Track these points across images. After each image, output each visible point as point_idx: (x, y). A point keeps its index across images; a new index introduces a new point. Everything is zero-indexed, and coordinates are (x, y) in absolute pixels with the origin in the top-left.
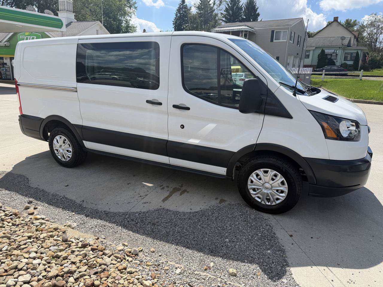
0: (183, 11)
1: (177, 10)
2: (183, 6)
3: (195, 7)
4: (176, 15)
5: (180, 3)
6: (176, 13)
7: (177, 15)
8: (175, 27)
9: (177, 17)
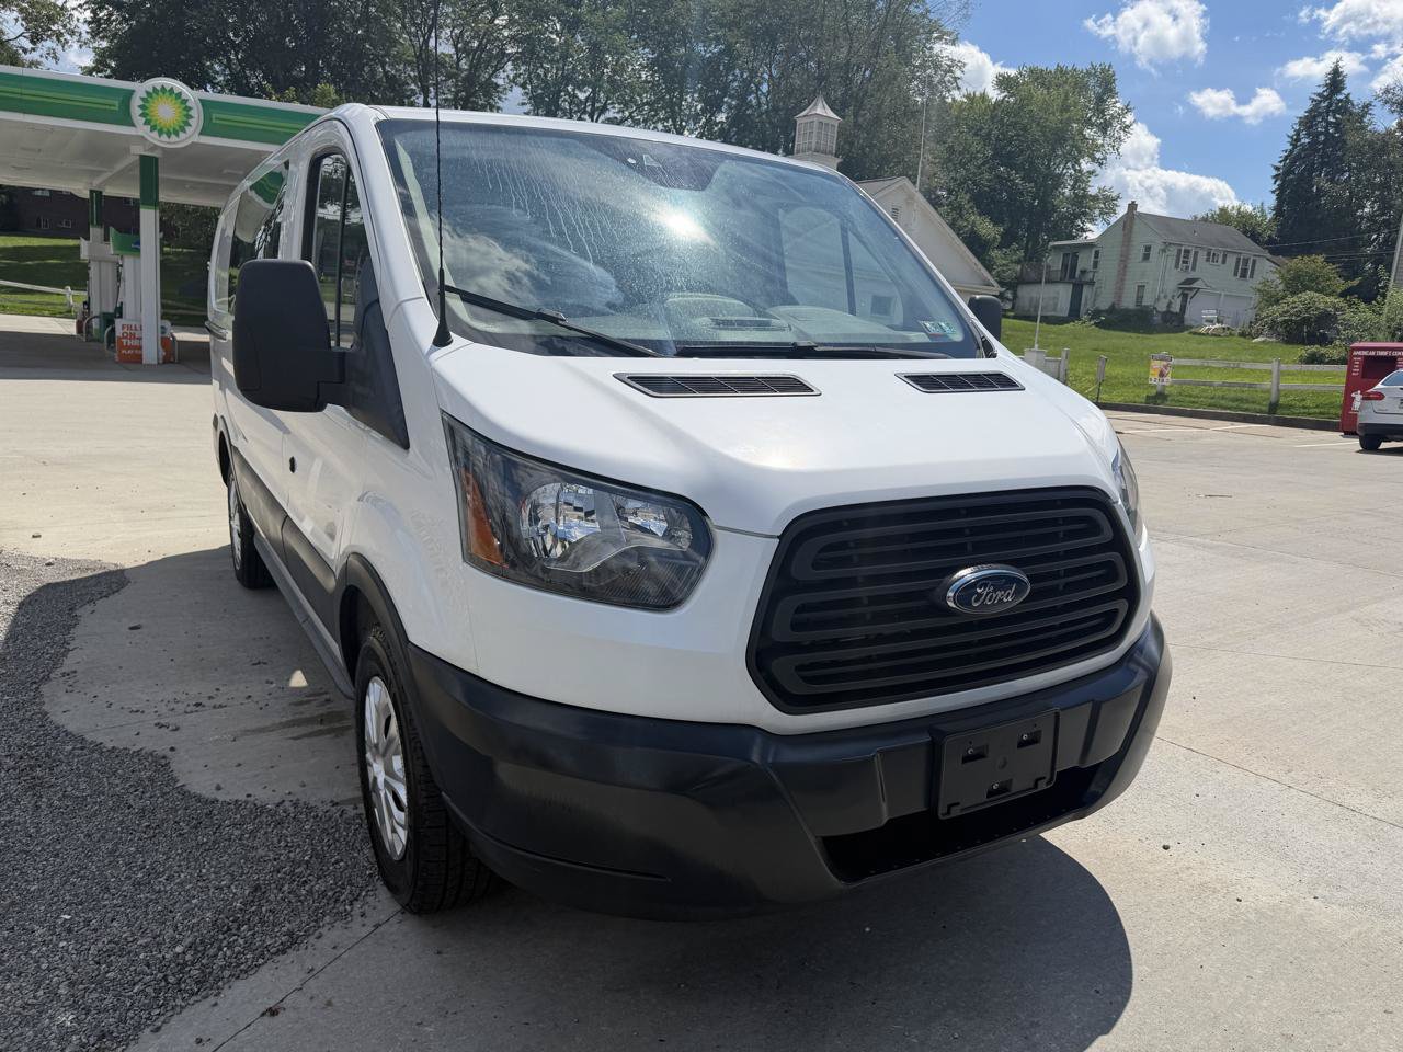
0: (1329, 123)
1: (1300, 123)
2: (1330, 105)
3: (1386, 102)
4: (1295, 141)
5: (1319, 95)
6: (1292, 133)
7: (1298, 140)
8: (1281, 188)
9: (1296, 151)
